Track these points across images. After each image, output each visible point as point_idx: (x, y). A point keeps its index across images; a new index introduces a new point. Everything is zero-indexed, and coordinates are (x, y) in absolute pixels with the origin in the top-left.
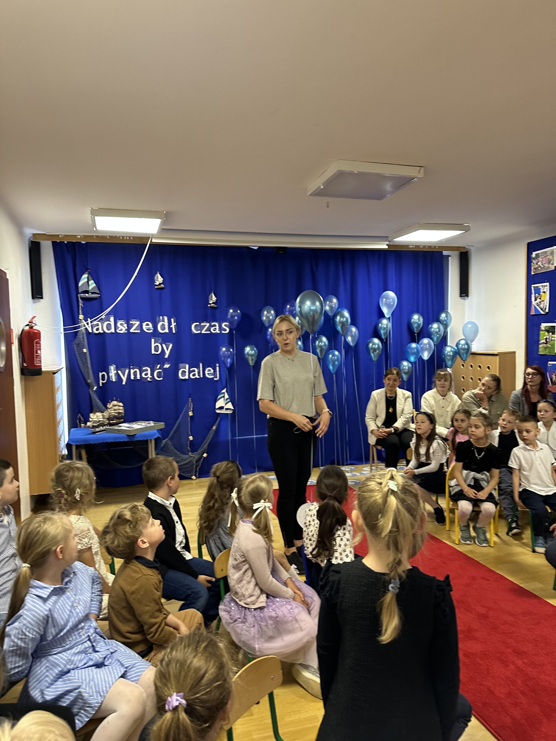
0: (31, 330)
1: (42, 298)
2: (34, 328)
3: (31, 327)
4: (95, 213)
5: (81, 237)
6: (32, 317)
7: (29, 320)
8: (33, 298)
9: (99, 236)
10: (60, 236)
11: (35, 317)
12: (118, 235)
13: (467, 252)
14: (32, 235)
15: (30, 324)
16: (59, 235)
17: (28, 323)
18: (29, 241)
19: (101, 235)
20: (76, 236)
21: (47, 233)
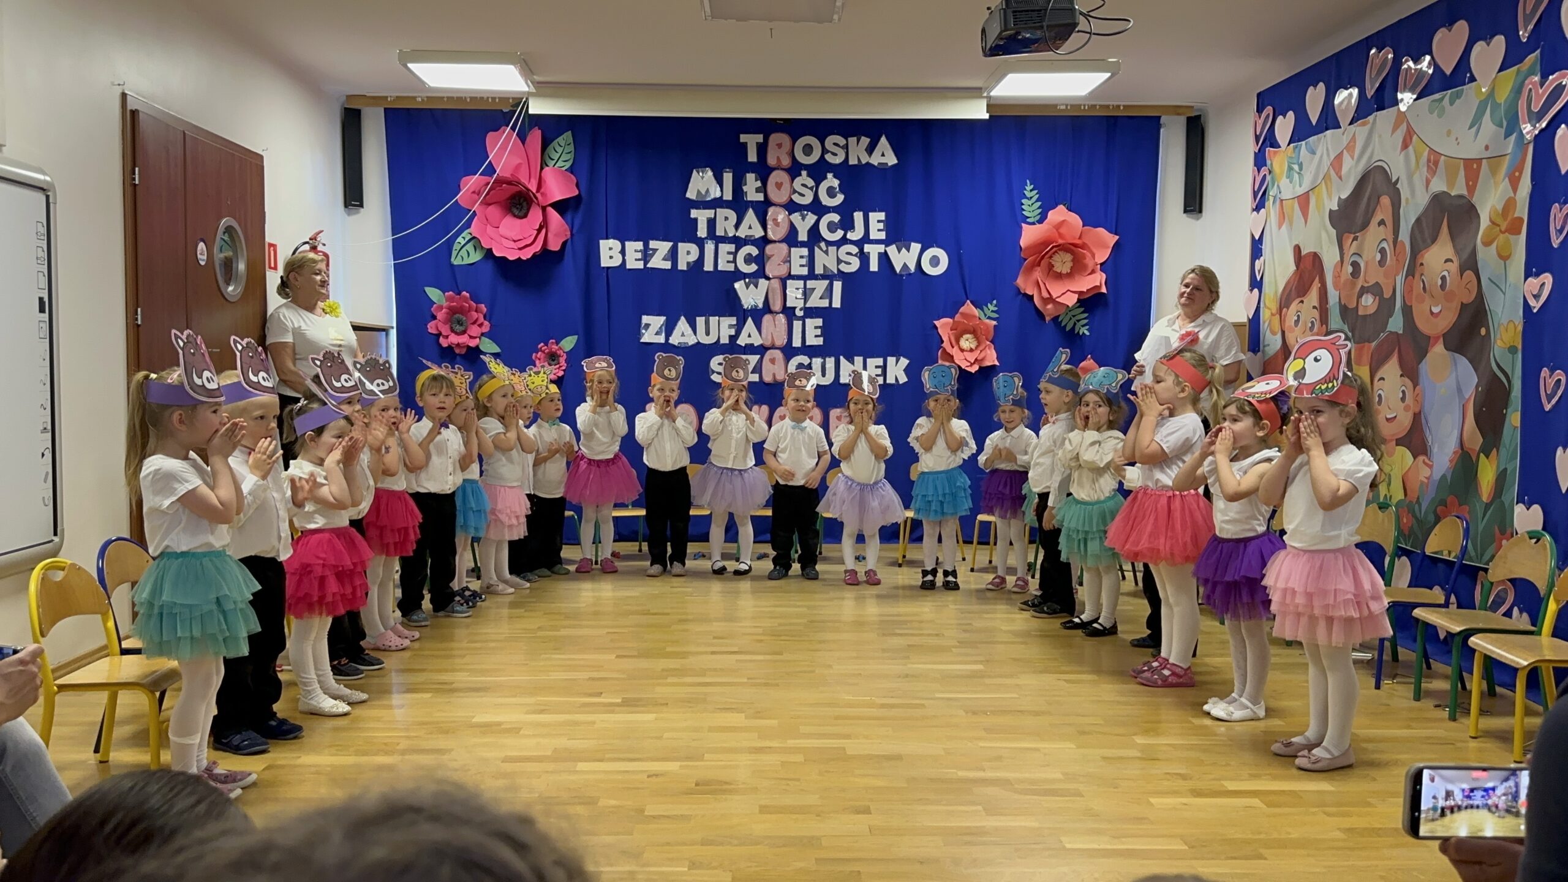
1: (361, 206)
4: (405, 58)
5: (423, 100)
6: (317, 230)
7: (310, 236)
8: (346, 206)
9: (453, 98)
10: (389, 99)
11: (321, 232)
12: (485, 96)
13: (1198, 117)
14: (345, 98)
16: (387, 97)
18: (342, 108)
19: (455, 95)
20: (414, 98)
21: (368, 95)
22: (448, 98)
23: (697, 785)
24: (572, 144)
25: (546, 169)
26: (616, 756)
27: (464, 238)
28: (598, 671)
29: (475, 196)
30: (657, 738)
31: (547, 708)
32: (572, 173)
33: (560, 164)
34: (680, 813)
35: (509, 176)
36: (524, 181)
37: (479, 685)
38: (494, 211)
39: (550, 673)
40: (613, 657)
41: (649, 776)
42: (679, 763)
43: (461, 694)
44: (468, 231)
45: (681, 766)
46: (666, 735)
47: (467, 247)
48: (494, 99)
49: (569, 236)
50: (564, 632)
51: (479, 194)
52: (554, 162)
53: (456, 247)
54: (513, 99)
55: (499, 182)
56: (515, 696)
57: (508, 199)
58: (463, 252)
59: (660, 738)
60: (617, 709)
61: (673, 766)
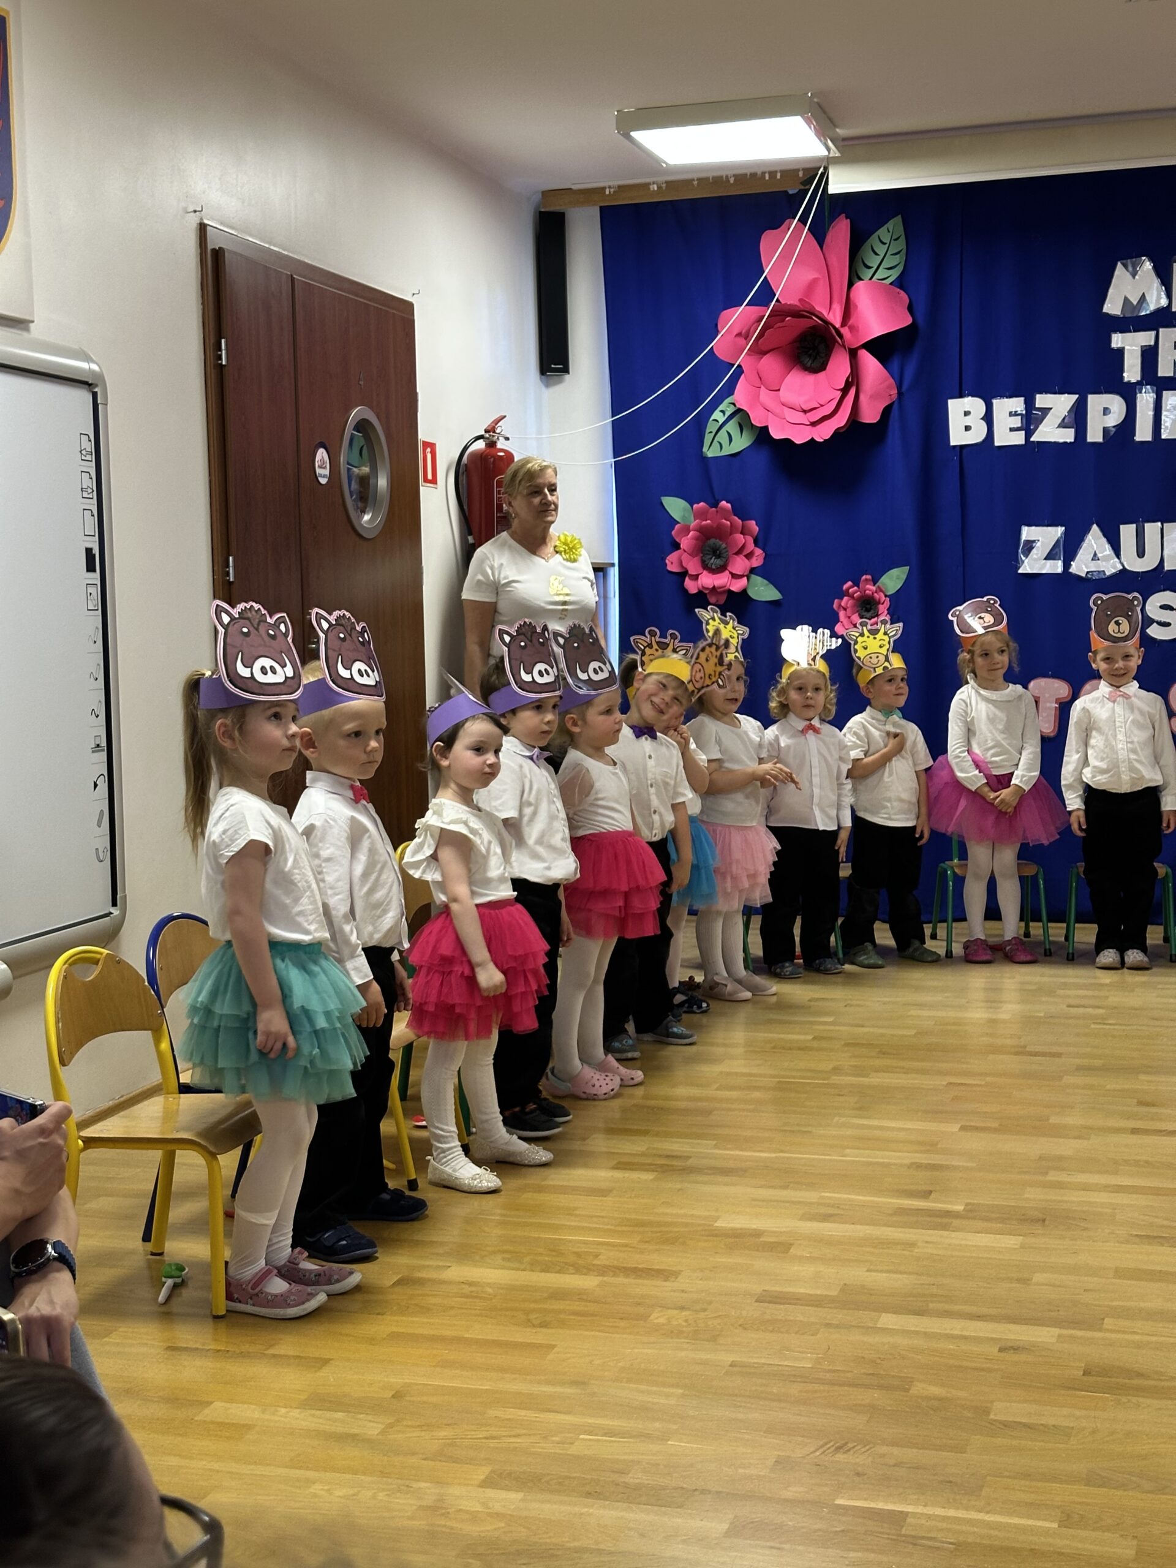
0: (492, 450)
1: (566, 370)
2: (499, 445)
3: (491, 444)
5: (659, 188)
6: (497, 416)
7: (485, 427)
8: (542, 372)
9: (708, 179)
10: (607, 193)
11: (503, 417)
12: (759, 171)
14: (538, 196)
15: (487, 435)
16: (604, 188)
17: (483, 433)
18: (535, 212)
19: (710, 175)
20: (646, 186)
21: (574, 187)
22: (700, 180)
23: (1086, 1373)
24: (903, 238)
25: (859, 286)
26: (947, 1307)
27: (723, 412)
28: (928, 1151)
29: (742, 341)
30: (1018, 1280)
31: (836, 1211)
32: (901, 287)
33: (881, 274)
34: (1051, 1421)
35: (797, 303)
36: (821, 309)
37: (731, 1164)
38: (770, 364)
39: (848, 1151)
40: (955, 1128)
41: (1001, 1350)
42: (1056, 1331)
43: (701, 1178)
44: (729, 400)
45: (1059, 1336)
46: (1038, 1277)
47: (728, 427)
48: (772, 174)
49: (895, 397)
50: (875, 1079)
51: (747, 337)
52: (873, 270)
53: (711, 427)
54: (805, 170)
55: (781, 313)
56: (785, 1187)
57: (793, 342)
58: (722, 436)
59: (1025, 1281)
60: (956, 1222)
61: (1045, 1335)
